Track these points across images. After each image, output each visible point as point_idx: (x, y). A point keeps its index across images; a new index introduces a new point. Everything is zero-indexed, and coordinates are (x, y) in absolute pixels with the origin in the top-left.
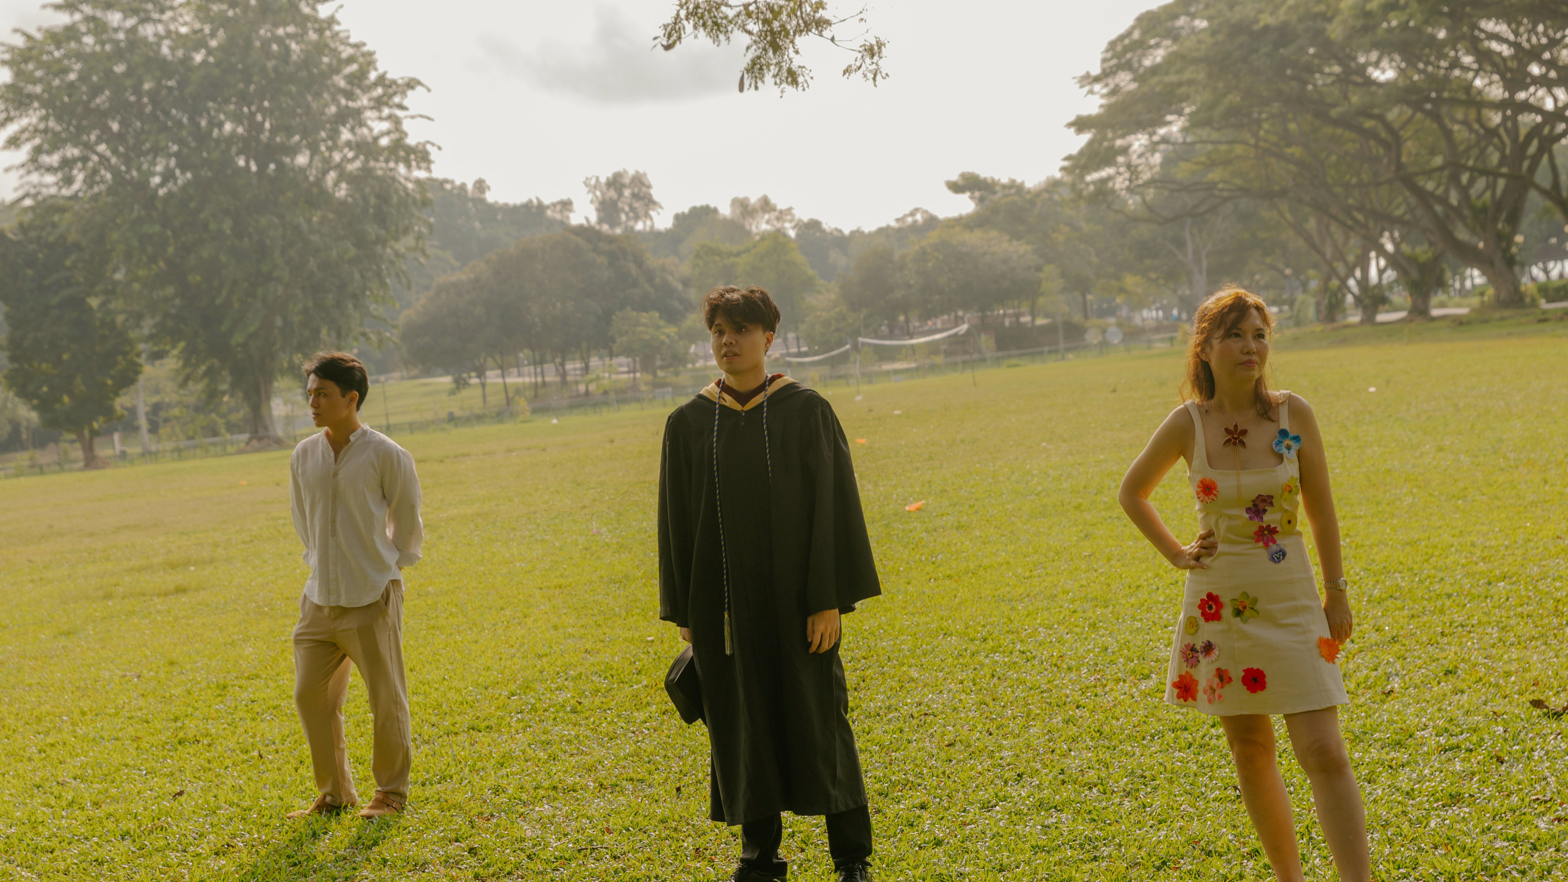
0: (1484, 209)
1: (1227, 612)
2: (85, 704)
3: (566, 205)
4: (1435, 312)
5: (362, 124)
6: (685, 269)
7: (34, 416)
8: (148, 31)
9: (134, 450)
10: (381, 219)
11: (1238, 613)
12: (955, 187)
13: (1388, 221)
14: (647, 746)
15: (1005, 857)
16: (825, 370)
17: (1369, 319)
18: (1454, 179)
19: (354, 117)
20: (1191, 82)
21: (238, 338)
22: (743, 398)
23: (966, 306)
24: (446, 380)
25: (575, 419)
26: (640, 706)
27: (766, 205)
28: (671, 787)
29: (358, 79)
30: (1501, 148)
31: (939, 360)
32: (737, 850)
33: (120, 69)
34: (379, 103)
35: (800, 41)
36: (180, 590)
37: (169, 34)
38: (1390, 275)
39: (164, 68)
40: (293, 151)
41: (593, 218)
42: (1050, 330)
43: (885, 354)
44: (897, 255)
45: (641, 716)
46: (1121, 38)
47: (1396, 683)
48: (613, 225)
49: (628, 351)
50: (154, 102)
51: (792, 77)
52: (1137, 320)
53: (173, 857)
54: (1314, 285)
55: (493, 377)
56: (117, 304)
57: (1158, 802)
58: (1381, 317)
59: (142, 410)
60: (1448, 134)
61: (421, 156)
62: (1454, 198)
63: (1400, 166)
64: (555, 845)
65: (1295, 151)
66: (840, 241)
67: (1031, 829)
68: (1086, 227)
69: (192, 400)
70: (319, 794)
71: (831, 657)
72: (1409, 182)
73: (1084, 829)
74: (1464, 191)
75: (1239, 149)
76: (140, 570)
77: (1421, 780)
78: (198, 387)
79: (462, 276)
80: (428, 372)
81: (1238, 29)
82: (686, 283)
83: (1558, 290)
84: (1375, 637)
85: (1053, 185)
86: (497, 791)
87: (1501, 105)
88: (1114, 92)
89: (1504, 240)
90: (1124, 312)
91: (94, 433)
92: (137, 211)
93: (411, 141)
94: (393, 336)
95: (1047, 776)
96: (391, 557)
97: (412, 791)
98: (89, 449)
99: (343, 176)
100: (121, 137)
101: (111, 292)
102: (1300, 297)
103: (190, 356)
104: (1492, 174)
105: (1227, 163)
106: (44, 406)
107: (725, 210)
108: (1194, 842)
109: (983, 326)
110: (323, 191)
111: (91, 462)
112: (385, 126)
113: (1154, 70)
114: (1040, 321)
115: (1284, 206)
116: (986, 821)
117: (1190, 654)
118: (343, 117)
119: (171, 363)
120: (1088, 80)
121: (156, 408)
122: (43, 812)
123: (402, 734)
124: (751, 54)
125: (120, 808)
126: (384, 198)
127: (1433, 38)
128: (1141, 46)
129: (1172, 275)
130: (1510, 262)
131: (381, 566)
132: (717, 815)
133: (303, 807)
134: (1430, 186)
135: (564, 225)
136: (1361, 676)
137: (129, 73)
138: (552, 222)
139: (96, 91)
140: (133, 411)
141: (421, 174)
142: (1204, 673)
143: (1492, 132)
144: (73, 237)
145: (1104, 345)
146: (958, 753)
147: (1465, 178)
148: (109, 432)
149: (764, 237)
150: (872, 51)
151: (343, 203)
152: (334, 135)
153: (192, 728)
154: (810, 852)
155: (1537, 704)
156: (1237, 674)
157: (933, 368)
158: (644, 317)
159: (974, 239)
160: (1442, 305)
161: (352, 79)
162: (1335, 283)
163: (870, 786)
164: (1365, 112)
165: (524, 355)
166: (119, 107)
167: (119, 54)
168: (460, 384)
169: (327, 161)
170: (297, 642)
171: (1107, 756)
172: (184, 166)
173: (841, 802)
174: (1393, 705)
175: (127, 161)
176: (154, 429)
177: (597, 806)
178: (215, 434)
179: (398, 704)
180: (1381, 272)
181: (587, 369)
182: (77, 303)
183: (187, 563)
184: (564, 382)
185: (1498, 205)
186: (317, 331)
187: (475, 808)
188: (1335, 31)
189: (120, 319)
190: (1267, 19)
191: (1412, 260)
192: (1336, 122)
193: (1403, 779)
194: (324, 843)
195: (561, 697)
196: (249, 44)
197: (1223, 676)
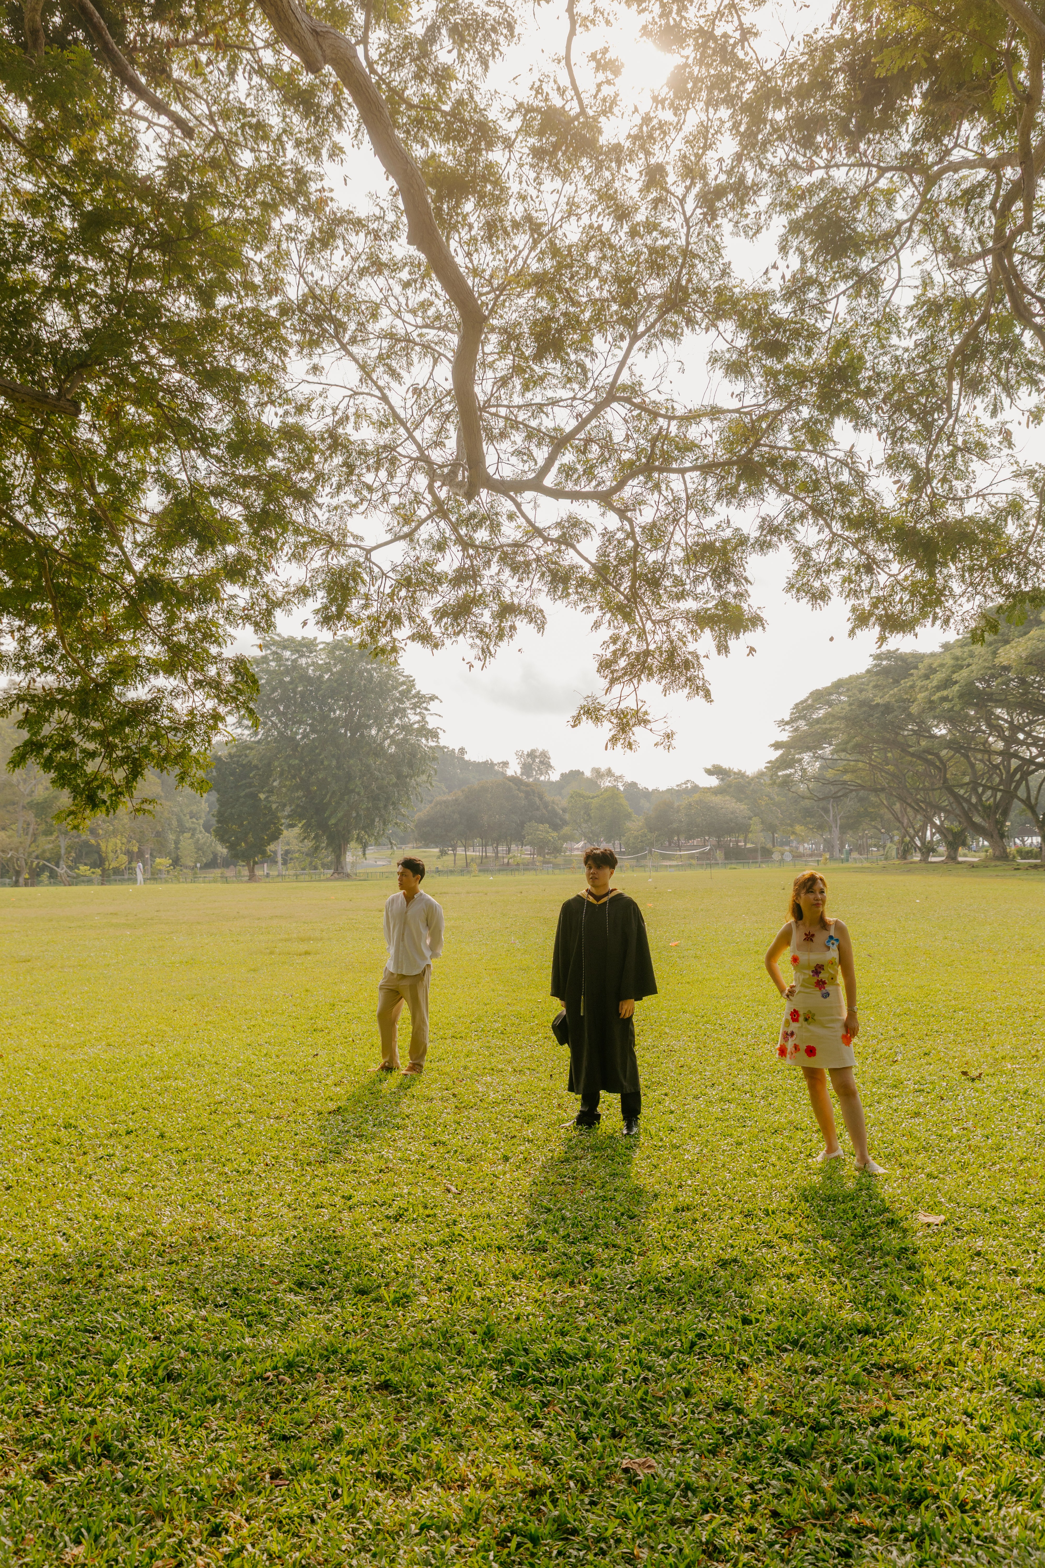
0: (989, 807)
1: (801, 1019)
2: (267, 1007)
3: (505, 764)
4: (960, 859)
5: (405, 716)
6: (564, 803)
7: (225, 851)
8: (303, 661)
9: (274, 873)
10: (411, 766)
11: (806, 1020)
12: (709, 772)
13: (938, 809)
14: (537, 1054)
15: (702, 1122)
16: (634, 862)
17: (925, 859)
18: (975, 790)
19: (403, 712)
20: (837, 729)
21: (333, 821)
22: (598, 898)
23: (709, 835)
24: (436, 851)
25: (502, 878)
26: (534, 1034)
27: (609, 772)
28: (548, 1074)
29: (405, 694)
30: (1001, 776)
31: (694, 862)
32: (578, 1106)
33: (287, 679)
34: (415, 707)
35: (635, 729)
36: (307, 953)
37: (313, 664)
38: (937, 837)
39: (309, 680)
40: (370, 727)
41: (519, 772)
42: (754, 851)
43: (665, 857)
44: (676, 804)
45: (534, 1038)
46: (802, 702)
47: (899, 1057)
48: (528, 777)
49: (531, 843)
50: (302, 697)
51: (630, 746)
52: (801, 849)
53: (315, 1085)
54: (896, 838)
55: (460, 851)
56: (273, 798)
57: (777, 1103)
58: (932, 859)
59: (280, 853)
60: (972, 766)
61: (433, 734)
62: (974, 800)
63: (945, 780)
64: (492, 1096)
65: (890, 768)
66: (647, 794)
67: (716, 1110)
68: (777, 799)
69: (305, 850)
70: (382, 1061)
71: (629, 1020)
72: (950, 790)
73: (740, 1112)
74: (979, 797)
75: (860, 765)
76: (286, 940)
77: (903, 1104)
78: (309, 844)
79: (449, 797)
80: (427, 846)
81: (862, 704)
82: (564, 810)
83: (1027, 852)
84: (893, 1033)
85: (761, 774)
86: (465, 1068)
87: (1000, 753)
88: (796, 730)
89: (1000, 824)
90: (794, 844)
91: (255, 863)
92: (289, 752)
93: (430, 726)
94: (411, 825)
95: (726, 1086)
96: (428, 954)
97: (426, 1065)
98: (252, 871)
99: (393, 742)
100: (284, 714)
101: (271, 791)
102: (889, 844)
103: (307, 827)
104: (995, 789)
105: (853, 771)
106: (232, 847)
107: (588, 774)
108: (791, 1123)
109: (719, 846)
110: (382, 748)
111: (252, 878)
112: (417, 718)
113: (818, 721)
114: (749, 846)
115: (883, 796)
116: (695, 1104)
117: (787, 1035)
118: (396, 712)
119: (296, 830)
120: (783, 723)
121: (287, 852)
122: (253, 1058)
123: (424, 1037)
124: (613, 733)
125: (288, 1059)
126: (413, 755)
127: (967, 715)
128: (811, 708)
129: (821, 827)
130: (1002, 836)
131: (423, 957)
132: (571, 1089)
133: (375, 1067)
134: (962, 792)
135: (503, 774)
136: (882, 1052)
137: (291, 683)
138: (497, 772)
139: (274, 690)
140: (275, 853)
141: (433, 744)
142: (790, 1046)
143: (996, 767)
144: (255, 762)
145: (782, 861)
146: (684, 1071)
147: (980, 790)
148: (262, 863)
149: (607, 789)
150: (669, 736)
151: (392, 755)
152: (391, 721)
153: (320, 1024)
154: (612, 1111)
155: (965, 1073)
156: (803, 1047)
157: (691, 866)
158: (541, 827)
159: (717, 800)
160: (965, 855)
161: (402, 693)
162: (908, 839)
163: (642, 1082)
164: (928, 751)
165: (477, 841)
166: (283, 699)
167: (287, 672)
168: (443, 853)
169: (386, 733)
170: (381, 988)
171: (755, 1079)
172: (313, 731)
173: (628, 1089)
174: (896, 1067)
175: (286, 726)
176: (285, 863)
177: (513, 1080)
178: (316, 868)
179: (423, 1022)
180: (933, 835)
181: (509, 851)
182: (254, 796)
183: (309, 939)
184: (497, 857)
185: (997, 806)
186: (373, 821)
187: (455, 1075)
188: (914, 709)
189: (274, 806)
190: (878, 700)
191: (949, 830)
192: (913, 755)
193: (894, 1103)
194: (385, 1085)
195: (496, 1025)
196: (353, 672)
197: (796, 1047)
